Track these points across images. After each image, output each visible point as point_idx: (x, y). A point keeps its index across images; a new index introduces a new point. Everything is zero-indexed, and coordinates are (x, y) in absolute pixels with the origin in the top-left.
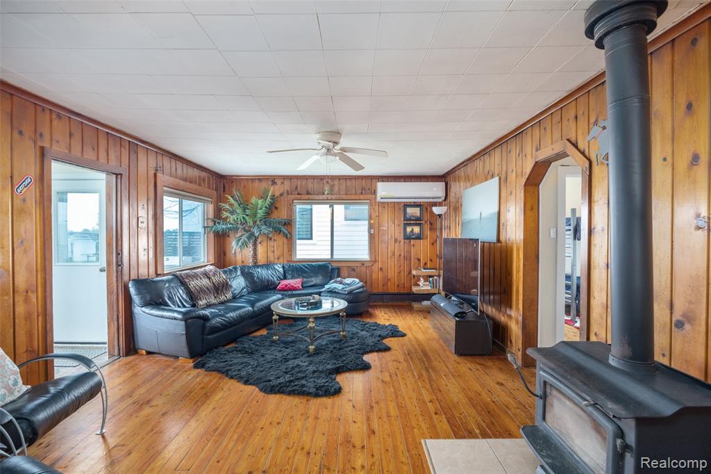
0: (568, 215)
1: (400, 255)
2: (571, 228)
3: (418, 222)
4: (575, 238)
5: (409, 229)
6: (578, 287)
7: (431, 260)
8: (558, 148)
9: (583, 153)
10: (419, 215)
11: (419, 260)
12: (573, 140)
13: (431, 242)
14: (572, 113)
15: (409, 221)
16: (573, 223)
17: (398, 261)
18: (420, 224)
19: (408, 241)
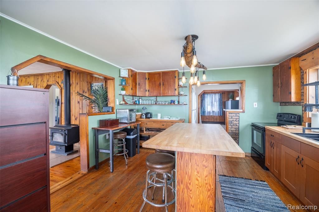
0: (56, 98)
2: (57, 102)
4: (58, 106)
6: (59, 120)
8: (54, 83)
9: (60, 86)
12: (58, 82)
14: (57, 76)
16: (57, 101)
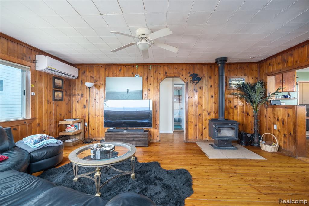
1: (51, 112)
3: (61, 90)
5: (56, 94)
7: (66, 114)
8: (176, 75)
9: (186, 79)
10: (61, 85)
11: (61, 115)
12: (182, 74)
13: (67, 103)
14: (181, 68)
15: (56, 88)
17: (50, 116)
18: (62, 91)
19: (55, 102)
